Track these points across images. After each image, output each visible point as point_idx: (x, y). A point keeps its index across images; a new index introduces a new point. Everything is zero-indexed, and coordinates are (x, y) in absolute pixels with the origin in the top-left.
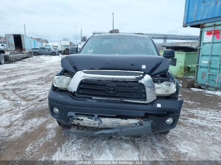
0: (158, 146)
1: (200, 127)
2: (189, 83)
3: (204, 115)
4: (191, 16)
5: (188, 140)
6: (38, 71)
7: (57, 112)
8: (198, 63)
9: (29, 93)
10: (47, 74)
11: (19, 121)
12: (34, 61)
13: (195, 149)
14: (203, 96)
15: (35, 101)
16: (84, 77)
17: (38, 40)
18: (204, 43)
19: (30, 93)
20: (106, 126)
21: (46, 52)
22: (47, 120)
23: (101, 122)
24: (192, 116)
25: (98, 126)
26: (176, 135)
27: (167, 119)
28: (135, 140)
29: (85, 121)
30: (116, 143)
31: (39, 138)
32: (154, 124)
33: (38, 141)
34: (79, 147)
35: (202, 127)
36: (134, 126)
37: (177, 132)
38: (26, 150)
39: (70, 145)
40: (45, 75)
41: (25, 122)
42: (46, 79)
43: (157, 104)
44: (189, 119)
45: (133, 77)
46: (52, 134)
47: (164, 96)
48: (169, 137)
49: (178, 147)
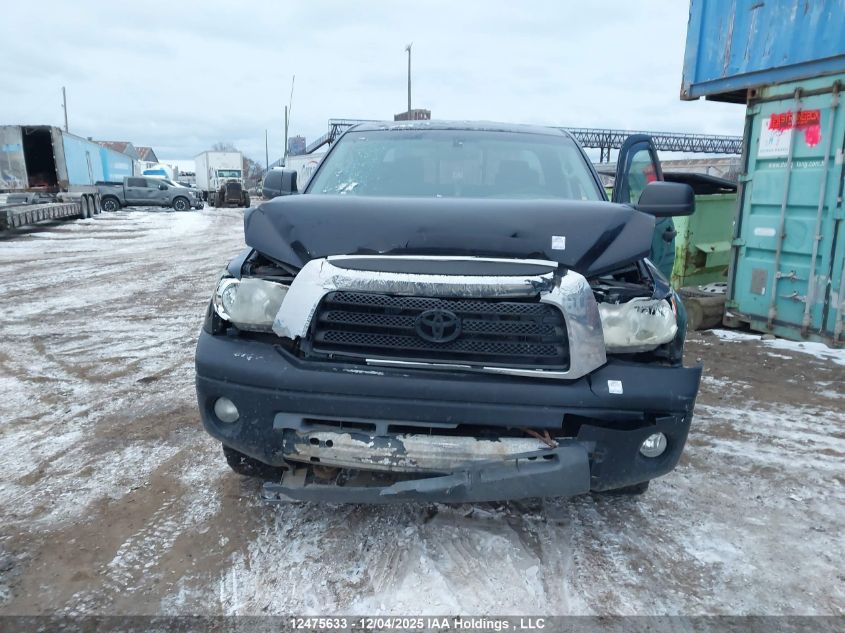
0: (610, 543)
1: (758, 471)
2: (707, 312)
3: (768, 426)
4: (710, 57)
5: (719, 518)
6: (126, 267)
7: (231, 415)
8: (738, 235)
9: (101, 351)
10: (163, 279)
11: (72, 456)
12: (105, 231)
13: (748, 548)
14: (758, 357)
15: (126, 383)
16: (334, 282)
17: (119, 147)
18: (759, 162)
19: (105, 351)
20: (420, 464)
21: (151, 195)
22: (181, 453)
23: (402, 449)
24: (727, 431)
25: (391, 466)
26: (674, 500)
27: (646, 437)
28: (522, 520)
29: (339, 448)
30: (453, 532)
31: (158, 519)
32: (600, 457)
33: (154, 530)
34: (316, 551)
35: (766, 471)
36: (524, 463)
37: (675, 491)
38: (112, 564)
39: (280, 544)
40: (154, 284)
41: (94, 461)
42: (161, 300)
43: (610, 382)
44: (716, 441)
45: (520, 281)
46: (206, 505)
47: (634, 351)
48: (650, 507)
49: (685, 545)
